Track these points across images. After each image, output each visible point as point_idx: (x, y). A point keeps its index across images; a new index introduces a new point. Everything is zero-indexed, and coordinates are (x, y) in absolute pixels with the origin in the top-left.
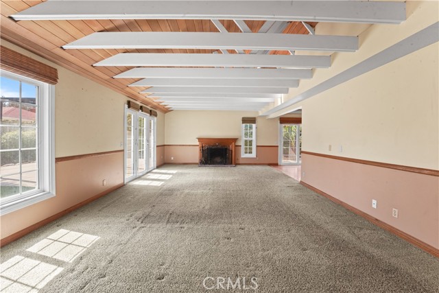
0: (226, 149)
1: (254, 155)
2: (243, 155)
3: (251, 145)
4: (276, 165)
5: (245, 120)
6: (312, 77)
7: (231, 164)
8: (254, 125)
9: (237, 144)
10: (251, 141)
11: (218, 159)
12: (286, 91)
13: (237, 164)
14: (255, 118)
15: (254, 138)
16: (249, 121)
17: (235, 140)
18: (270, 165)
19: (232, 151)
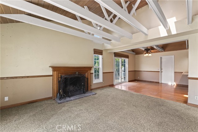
0: (83, 77)
1: (101, 80)
2: (95, 81)
5: (96, 51)
8: (101, 57)
9: (91, 72)
14: (102, 51)
15: (101, 66)
19: (88, 78)
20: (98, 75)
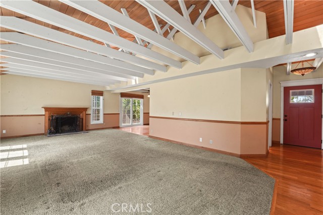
0: (77, 117)
1: (101, 121)
2: (93, 122)
3: (99, 113)
4: (118, 127)
5: (94, 93)
6: (167, 71)
7: (82, 130)
8: (101, 98)
9: (88, 112)
10: (98, 111)
11: (66, 128)
12: (142, 76)
13: (88, 130)
14: (102, 92)
15: (101, 107)
16: (97, 93)
17: (86, 109)
18: (114, 128)
19: (83, 119)
20: (99, 116)
